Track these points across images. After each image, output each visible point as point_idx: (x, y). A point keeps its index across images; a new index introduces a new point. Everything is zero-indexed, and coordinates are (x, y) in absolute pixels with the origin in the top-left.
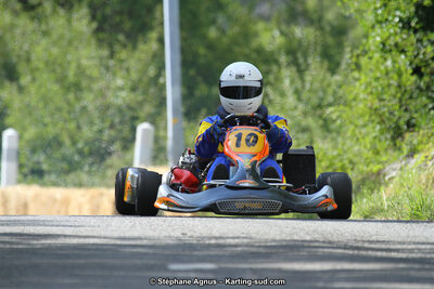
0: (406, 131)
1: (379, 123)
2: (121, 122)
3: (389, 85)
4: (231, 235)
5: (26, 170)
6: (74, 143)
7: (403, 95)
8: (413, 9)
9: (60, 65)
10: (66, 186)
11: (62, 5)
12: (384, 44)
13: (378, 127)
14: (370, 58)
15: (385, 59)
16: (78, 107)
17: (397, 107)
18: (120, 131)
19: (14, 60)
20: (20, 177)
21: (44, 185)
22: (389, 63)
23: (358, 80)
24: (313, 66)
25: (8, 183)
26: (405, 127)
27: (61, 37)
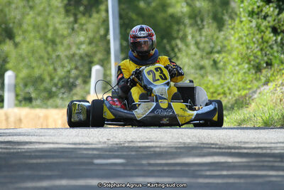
0: (265, 68)
1: (247, 63)
2: (82, 65)
4: (138, 140)
5: (20, 98)
6: (52, 79)
9: (43, 28)
10: (47, 108)
14: (241, 21)
15: (251, 22)
16: (54, 56)
18: (81, 71)
19: (11, 25)
20: (17, 102)
21: (33, 107)
22: (254, 24)
23: (233, 35)
24: (206, 26)
25: (9, 107)
26: (265, 65)
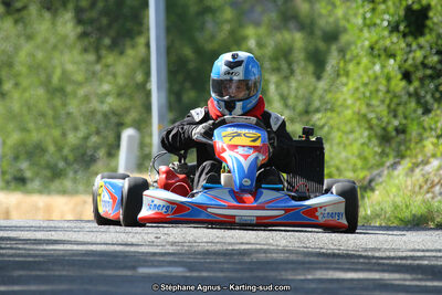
0: (395, 137)
1: (366, 129)
2: (106, 128)
3: (377, 91)
5: (8, 177)
6: (60, 149)
7: (391, 100)
8: (402, 13)
9: (45, 69)
10: (49, 193)
11: (48, 9)
12: (372, 48)
13: (366, 133)
14: (358, 63)
15: (374, 64)
16: (63, 113)
17: (385, 113)
18: (105, 138)
20: (3, 184)
21: (28, 192)
22: (377, 67)
23: (345, 85)
24: (298, 71)
26: (394, 133)
27: (46, 41)
